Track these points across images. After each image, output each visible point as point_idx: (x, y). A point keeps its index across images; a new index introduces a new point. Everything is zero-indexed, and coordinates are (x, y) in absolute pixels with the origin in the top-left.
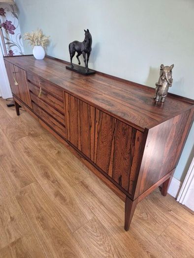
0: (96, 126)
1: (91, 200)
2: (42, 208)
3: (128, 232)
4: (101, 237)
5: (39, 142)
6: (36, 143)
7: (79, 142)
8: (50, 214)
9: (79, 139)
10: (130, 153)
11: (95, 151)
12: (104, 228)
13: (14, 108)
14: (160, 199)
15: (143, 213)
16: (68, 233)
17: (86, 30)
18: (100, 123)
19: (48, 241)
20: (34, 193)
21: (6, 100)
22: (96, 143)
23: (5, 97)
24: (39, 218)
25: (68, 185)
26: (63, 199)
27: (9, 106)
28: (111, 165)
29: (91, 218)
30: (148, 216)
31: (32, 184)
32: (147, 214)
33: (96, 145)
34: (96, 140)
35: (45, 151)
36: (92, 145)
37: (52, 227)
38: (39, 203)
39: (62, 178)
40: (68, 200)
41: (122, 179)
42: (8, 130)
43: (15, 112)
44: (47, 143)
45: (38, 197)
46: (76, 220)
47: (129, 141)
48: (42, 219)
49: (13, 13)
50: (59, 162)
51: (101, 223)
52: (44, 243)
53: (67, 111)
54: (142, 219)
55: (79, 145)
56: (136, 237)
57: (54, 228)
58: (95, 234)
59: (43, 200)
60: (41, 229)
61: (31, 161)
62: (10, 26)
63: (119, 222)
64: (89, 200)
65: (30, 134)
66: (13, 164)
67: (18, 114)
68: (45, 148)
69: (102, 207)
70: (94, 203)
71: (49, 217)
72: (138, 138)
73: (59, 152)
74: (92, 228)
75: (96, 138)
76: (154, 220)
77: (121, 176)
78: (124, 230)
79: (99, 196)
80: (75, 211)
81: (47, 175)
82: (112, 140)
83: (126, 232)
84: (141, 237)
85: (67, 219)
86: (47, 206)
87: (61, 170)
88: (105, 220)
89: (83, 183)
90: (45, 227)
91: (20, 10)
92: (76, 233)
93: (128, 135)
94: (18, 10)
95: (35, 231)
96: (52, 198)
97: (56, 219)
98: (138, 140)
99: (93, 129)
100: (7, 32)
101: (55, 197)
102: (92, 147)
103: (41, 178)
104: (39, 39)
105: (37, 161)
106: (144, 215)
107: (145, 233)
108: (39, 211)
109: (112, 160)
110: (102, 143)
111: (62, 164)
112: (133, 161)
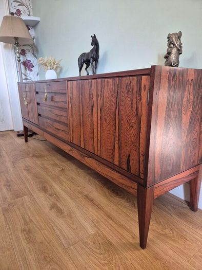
0: (99, 101)
1: (96, 213)
2: (31, 221)
3: (145, 250)
4: (106, 255)
5: (43, 162)
6: (38, 162)
7: (82, 136)
8: (41, 226)
9: (82, 132)
10: (137, 114)
11: (99, 139)
12: (111, 244)
13: (24, 137)
14: (190, 215)
15: (165, 229)
16: (59, 249)
17: (93, 36)
18: (102, 95)
19: (31, 257)
20: (25, 205)
21: (18, 132)
22: (99, 125)
23: (16, 130)
24: (25, 230)
25: (68, 198)
26: (60, 212)
27: (19, 136)
28: (117, 146)
29: (93, 233)
30: (173, 233)
31: (26, 197)
32: (172, 230)
33: (99, 129)
34: (99, 122)
35: (47, 169)
36: (95, 131)
37: (39, 241)
38: (28, 215)
39: (62, 192)
40: (66, 213)
41: (131, 160)
42: (13, 153)
43: (24, 140)
44: (52, 162)
45: (29, 208)
46: (72, 234)
47: (135, 98)
48: (28, 232)
49: (33, 54)
50: (61, 177)
51: (107, 239)
52: (25, 260)
53: (70, 103)
54: (166, 236)
55: (82, 140)
56: (157, 257)
57: (42, 243)
58: (98, 251)
59: (34, 213)
60: (24, 243)
61: (29, 177)
62: (29, 64)
63: (133, 238)
64: (93, 213)
65: (34, 156)
66: (9, 179)
67: (26, 141)
68: (48, 167)
69: (110, 221)
70: (99, 216)
71: (37, 230)
72: (145, 86)
73: (63, 170)
74: (94, 243)
75: (99, 118)
76: (183, 237)
77: (129, 156)
78: (140, 248)
79: (106, 209)
80: (73, 225)
81: (44, 189)
82: (116, 108)
83: (142, 251)
84: (166, 257)
85: (61, 232)
86: (38, 218)
87: (62, 184)
88: (113, 235)
89: (87, 197)
90: (30, 240)
91: (39, 50)
92: (71, 249)
93: (133, 89)
94: (37, 51)
95: (16, 244)
96: (47, 210)
97: (47, 233)
98: (145, 89)
99: (95, 109)
100: (26, 69)
101: (51, 210)
102: (95, 135)
103: (37, 192)
104: (52, 63)
105: (36, 177)
106: (167, 231)
107: (170, 252)
108: (26, 223)
109: (117, 139)
110: (106, 120)
111: (64, 180)
112: (142, 124)
